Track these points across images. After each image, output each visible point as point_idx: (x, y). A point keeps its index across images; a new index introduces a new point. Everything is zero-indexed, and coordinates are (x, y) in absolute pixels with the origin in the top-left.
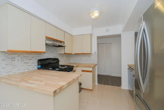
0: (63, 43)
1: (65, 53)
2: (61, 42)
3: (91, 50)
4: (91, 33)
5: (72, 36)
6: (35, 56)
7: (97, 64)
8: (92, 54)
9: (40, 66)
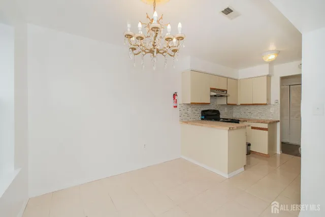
0: (225, 92)
1: (228, 104)
2: (223, 91)
3: (268, 99)
4: (268, 74)
5: (237, 80)
6: (199, 106)
7: (279, 121)
8: (270, 104)
9: (203, 117)
